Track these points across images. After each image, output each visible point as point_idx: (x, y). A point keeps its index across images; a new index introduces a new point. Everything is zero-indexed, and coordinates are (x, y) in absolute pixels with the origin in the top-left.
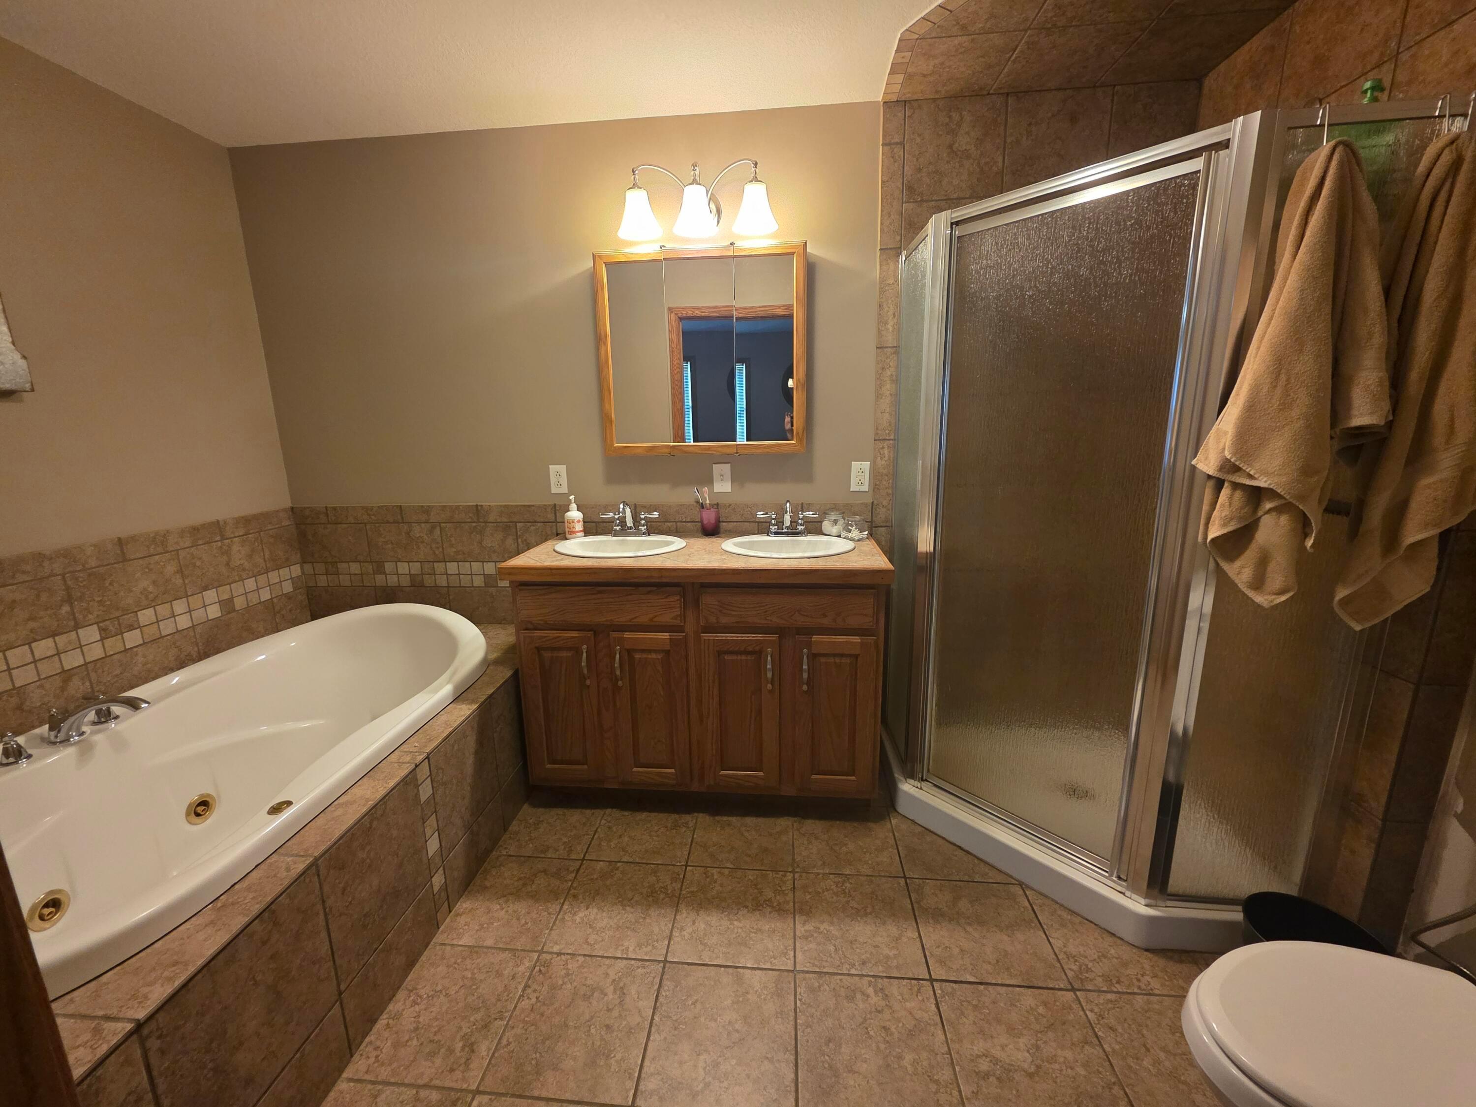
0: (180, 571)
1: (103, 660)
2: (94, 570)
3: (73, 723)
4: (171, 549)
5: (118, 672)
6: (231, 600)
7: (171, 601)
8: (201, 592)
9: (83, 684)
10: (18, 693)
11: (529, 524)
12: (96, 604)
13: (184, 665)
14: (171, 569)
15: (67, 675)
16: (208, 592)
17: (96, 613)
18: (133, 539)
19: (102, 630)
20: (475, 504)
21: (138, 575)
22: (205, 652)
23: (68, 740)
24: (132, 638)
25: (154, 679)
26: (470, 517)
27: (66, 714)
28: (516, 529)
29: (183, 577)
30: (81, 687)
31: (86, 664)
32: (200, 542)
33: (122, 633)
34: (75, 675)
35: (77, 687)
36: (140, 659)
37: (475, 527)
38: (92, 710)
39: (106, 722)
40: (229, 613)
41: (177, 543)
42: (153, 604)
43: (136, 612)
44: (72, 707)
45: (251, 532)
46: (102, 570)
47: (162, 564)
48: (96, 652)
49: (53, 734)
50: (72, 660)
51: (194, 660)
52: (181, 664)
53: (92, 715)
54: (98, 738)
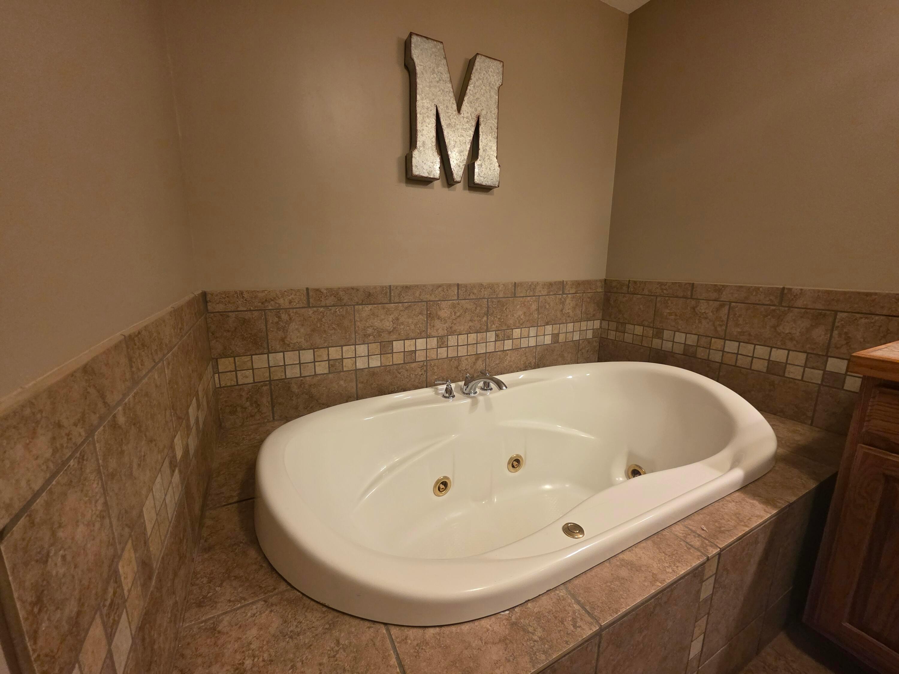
0: (538, 310)
1: (493, 353)
2: (501, 299)
3: (473, 385)
4: (537, 294)
5: (497, 362)
6: (558, 335)
7: (529, 327)
8: (544, 326)
9: (483, 364)
10: (458, 360)
11: (858, 316)
12: (497, 320)
13: (526, 369)
14: (534, 307)
15: (477, 356)
16: (548, 326)
17: (496, 325)
18: (521, 284)
19: (497, 336)
20: (782, 287)
21: (518, 307)
22: (538, 364)
23: (469, 394)
24: (508, 345)
25: (512, 372)
26: (770, 300)
27: (473, 379)
28: (835, 319)
29: (539, 314)
30: (481, 365)
31: (486, 353)
32: (551, 293)
33: (504, 340)
34: (480, 357)
35: (480, 365)
36: (508, 358)
37: (774, 310)
38: (482, 381)
39: (486, 390)
40: (555, 343)
41: (540, 291)
42: (521, 327)
43: (513, 329)
44: (475, 375)
45: (579, 292)
46: (504, 300)
47: (530, 303)
48: (491, 348)
49: (465, 387)
50: (481, 349)
51: (532, 367)
52: (525, 368)
53: (481, 384)
54: (481, 398)
